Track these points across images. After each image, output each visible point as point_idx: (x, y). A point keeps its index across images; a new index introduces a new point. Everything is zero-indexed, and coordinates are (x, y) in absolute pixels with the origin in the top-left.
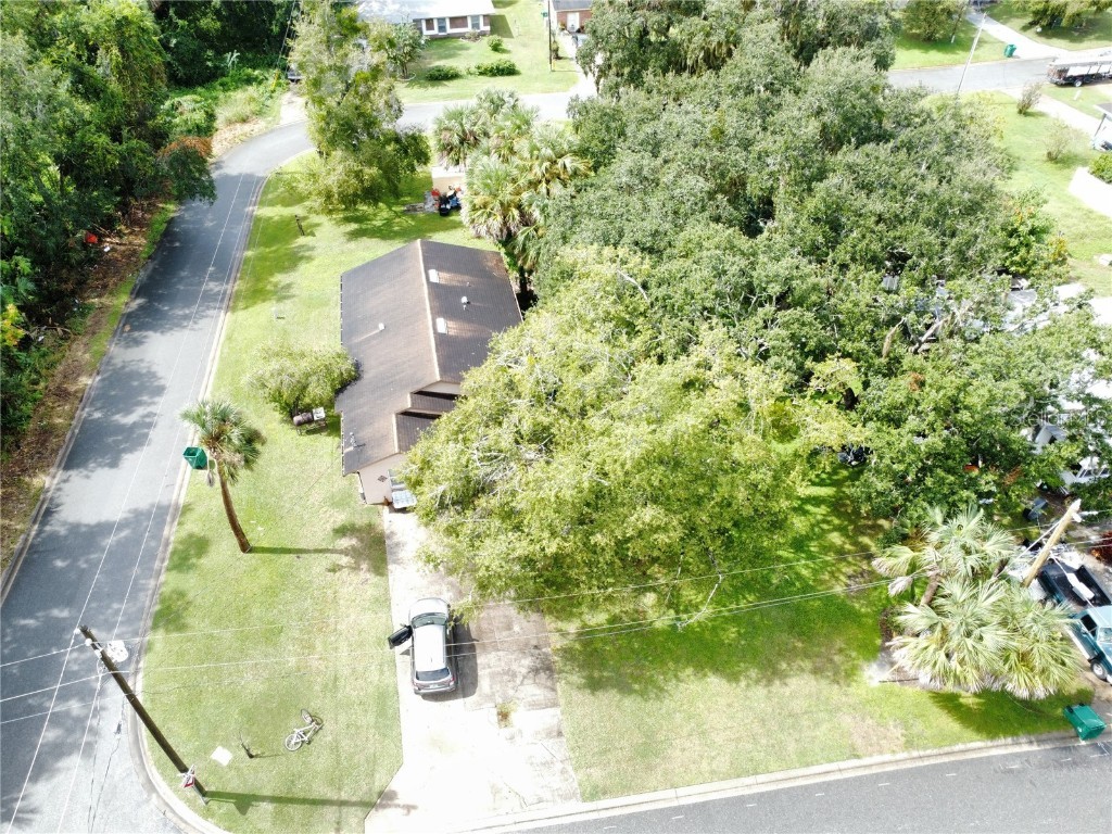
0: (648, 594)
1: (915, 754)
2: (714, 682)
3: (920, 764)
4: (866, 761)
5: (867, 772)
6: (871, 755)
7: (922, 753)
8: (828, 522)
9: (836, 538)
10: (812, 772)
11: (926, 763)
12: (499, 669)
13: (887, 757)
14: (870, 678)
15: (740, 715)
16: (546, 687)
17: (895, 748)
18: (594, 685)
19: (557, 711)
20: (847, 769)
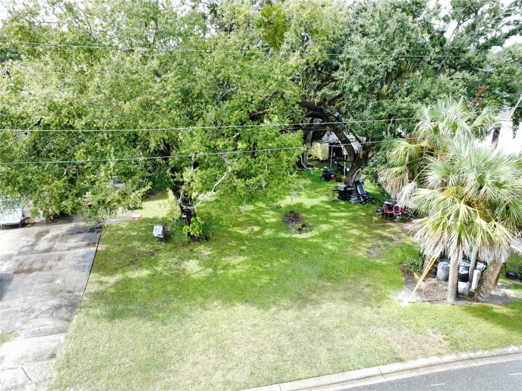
0: (191, 261)
1: (464, 355)
2: (240, 309)
3: (473, 364)
4: (411, 364)
5: (414, 374)
6: (415, 358)
7: (472, 355)
8: (348, 226)
9: (356, 232)
10: (349, 378)
11: (481, 363)
12: (19, 309)
13: (434, 360)
14: (400, 301)
15: (265, 331)
16: (62, 319)
17: (440, 351)
18: (113, 316)
19: (62, 337)
20: (392, 372)
